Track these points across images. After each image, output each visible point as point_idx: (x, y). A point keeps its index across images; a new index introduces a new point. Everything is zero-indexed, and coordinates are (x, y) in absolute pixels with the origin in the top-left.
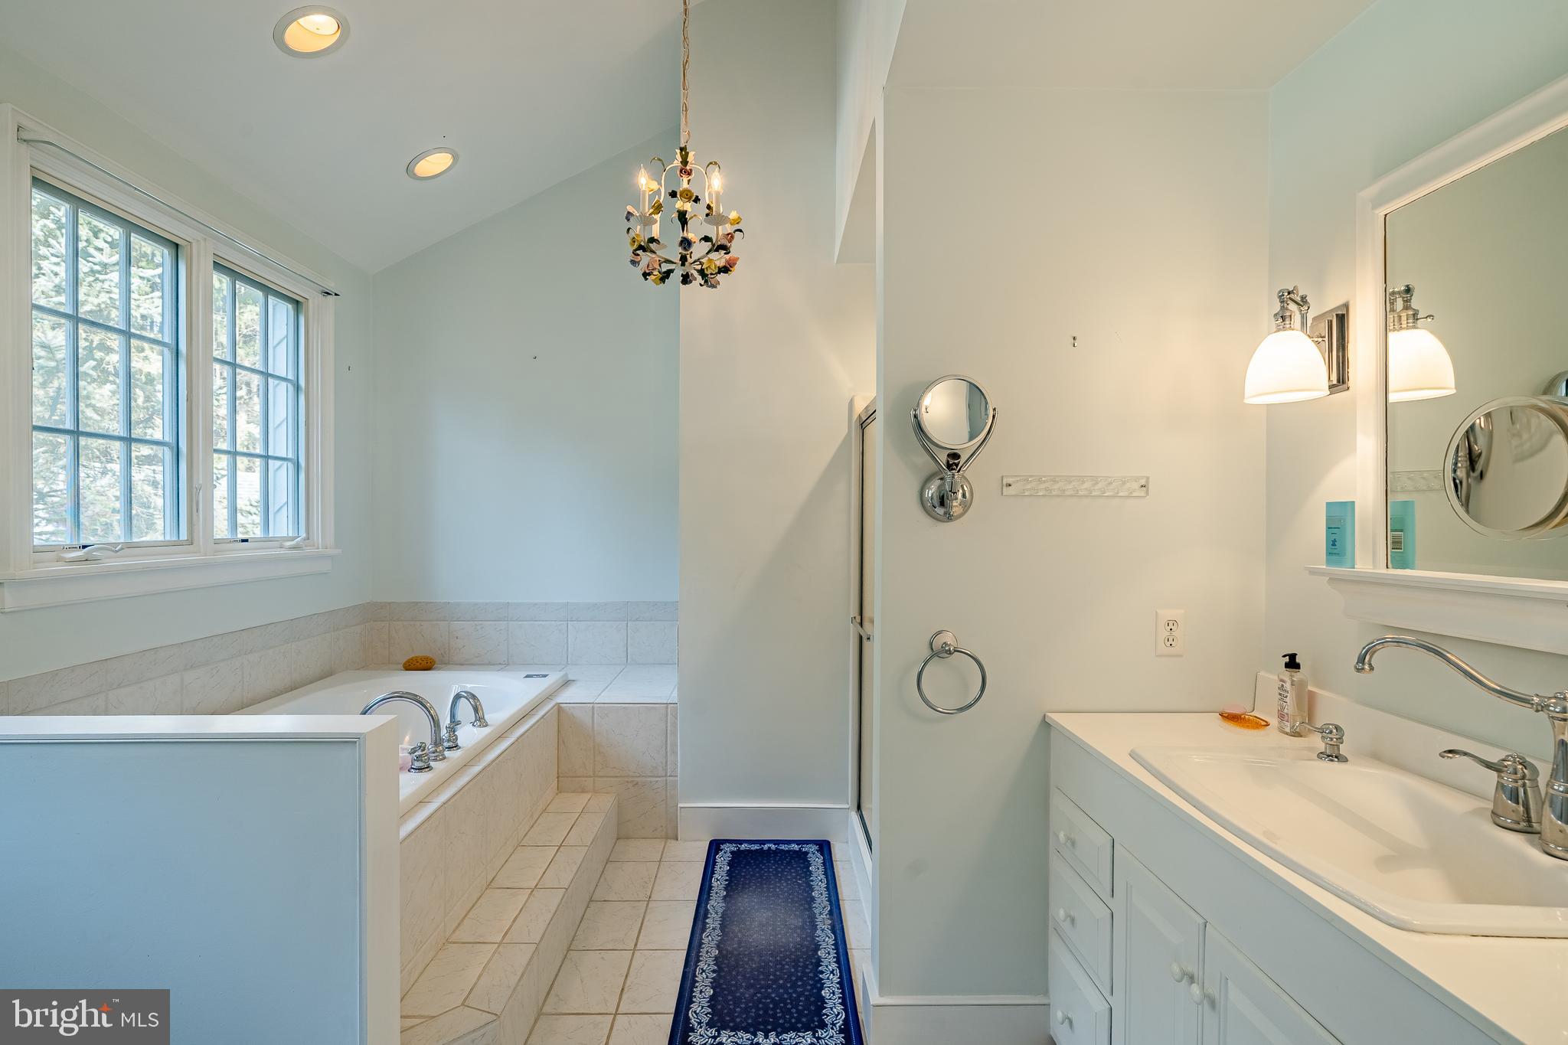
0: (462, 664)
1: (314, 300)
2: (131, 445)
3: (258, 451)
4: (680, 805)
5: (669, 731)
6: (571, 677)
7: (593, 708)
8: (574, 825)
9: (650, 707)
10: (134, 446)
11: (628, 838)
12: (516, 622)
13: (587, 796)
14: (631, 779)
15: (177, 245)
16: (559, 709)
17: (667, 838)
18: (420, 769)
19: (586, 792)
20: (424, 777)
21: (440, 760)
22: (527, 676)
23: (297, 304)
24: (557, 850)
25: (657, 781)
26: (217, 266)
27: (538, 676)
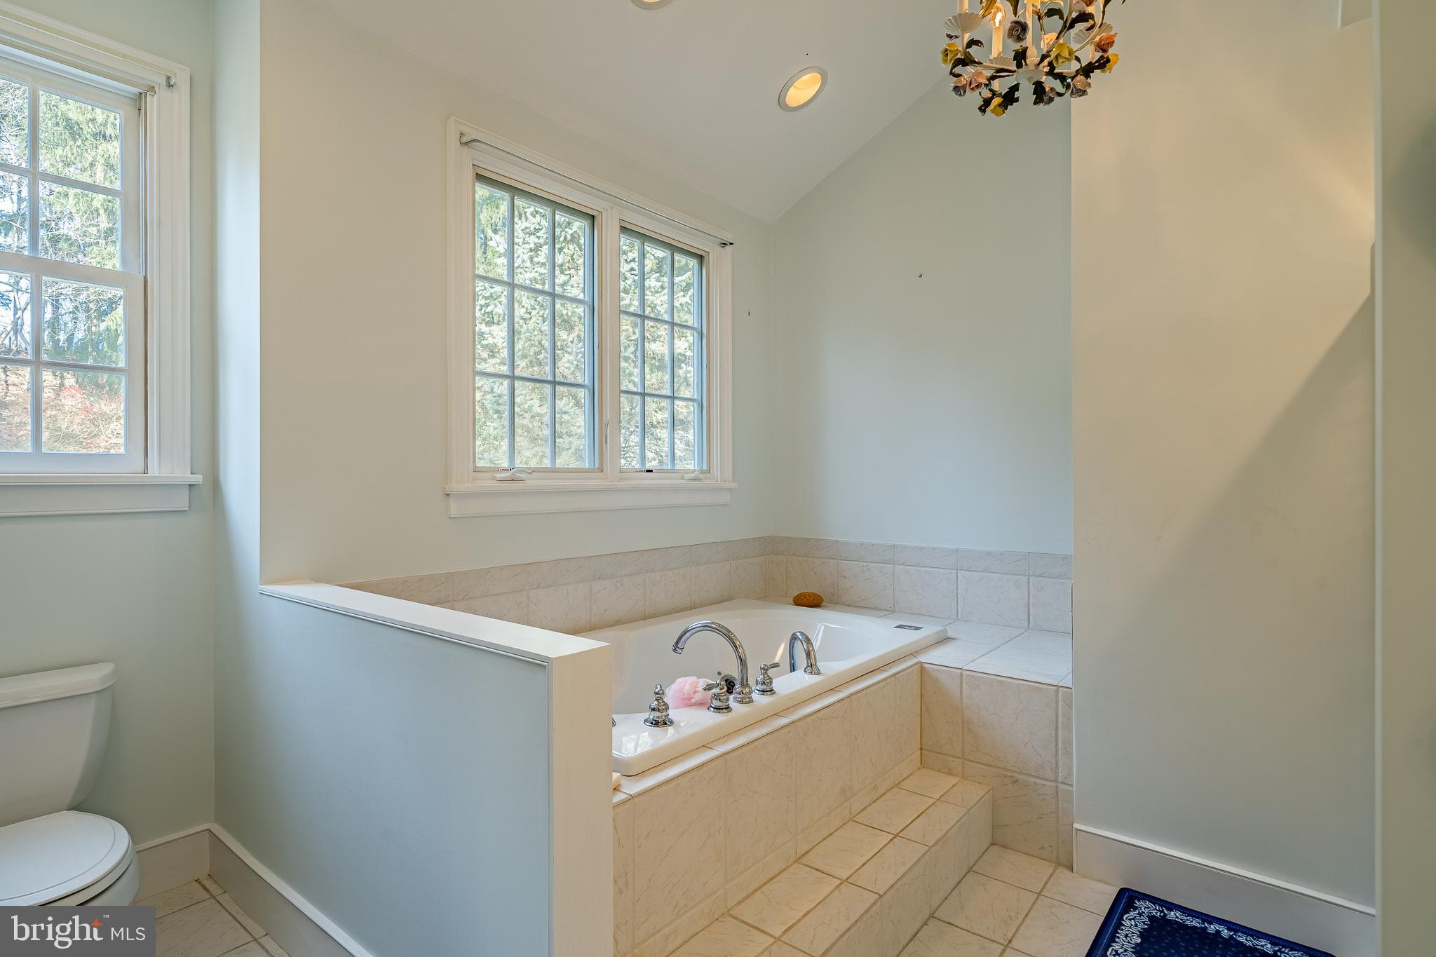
0: (849, 606)
1: (714, 253)
2: (555, 387)
3: (664, 392)
4: (1076, 826)
5: (1060, 725)
6: (950, 634)
7: (961, 674)
8: (923, 813)
9: (1035, 688)
10: (557, 387)
11: (1006, 847)
12: (901, 567)
13: (954, 780)
14: (1009, 774)
15: (593, 216)
16: (922, 669)
17: (1058, 864)
18: (718, 709)
19: (955, 775)
20: (720, 718)
21: (746, 703)
22: (899, 627)
23: (700, 258)
24: (891, 840)
25: (1044, 785)
26: (623, 229)
27: (910, 627)
